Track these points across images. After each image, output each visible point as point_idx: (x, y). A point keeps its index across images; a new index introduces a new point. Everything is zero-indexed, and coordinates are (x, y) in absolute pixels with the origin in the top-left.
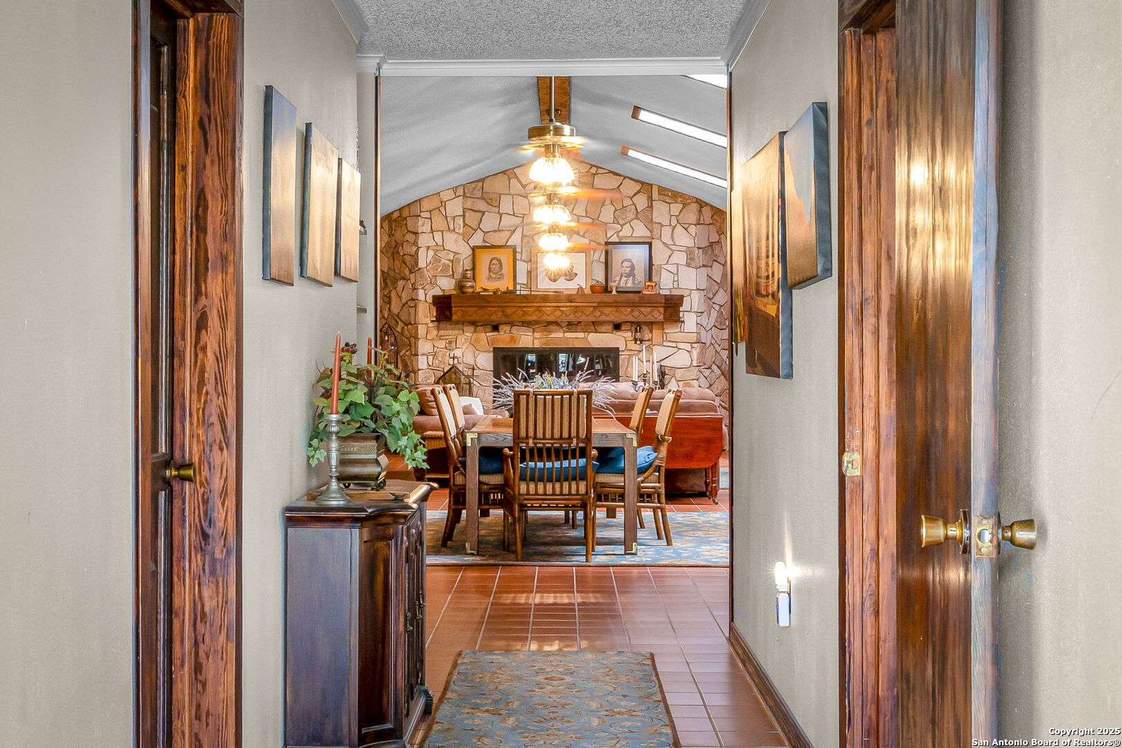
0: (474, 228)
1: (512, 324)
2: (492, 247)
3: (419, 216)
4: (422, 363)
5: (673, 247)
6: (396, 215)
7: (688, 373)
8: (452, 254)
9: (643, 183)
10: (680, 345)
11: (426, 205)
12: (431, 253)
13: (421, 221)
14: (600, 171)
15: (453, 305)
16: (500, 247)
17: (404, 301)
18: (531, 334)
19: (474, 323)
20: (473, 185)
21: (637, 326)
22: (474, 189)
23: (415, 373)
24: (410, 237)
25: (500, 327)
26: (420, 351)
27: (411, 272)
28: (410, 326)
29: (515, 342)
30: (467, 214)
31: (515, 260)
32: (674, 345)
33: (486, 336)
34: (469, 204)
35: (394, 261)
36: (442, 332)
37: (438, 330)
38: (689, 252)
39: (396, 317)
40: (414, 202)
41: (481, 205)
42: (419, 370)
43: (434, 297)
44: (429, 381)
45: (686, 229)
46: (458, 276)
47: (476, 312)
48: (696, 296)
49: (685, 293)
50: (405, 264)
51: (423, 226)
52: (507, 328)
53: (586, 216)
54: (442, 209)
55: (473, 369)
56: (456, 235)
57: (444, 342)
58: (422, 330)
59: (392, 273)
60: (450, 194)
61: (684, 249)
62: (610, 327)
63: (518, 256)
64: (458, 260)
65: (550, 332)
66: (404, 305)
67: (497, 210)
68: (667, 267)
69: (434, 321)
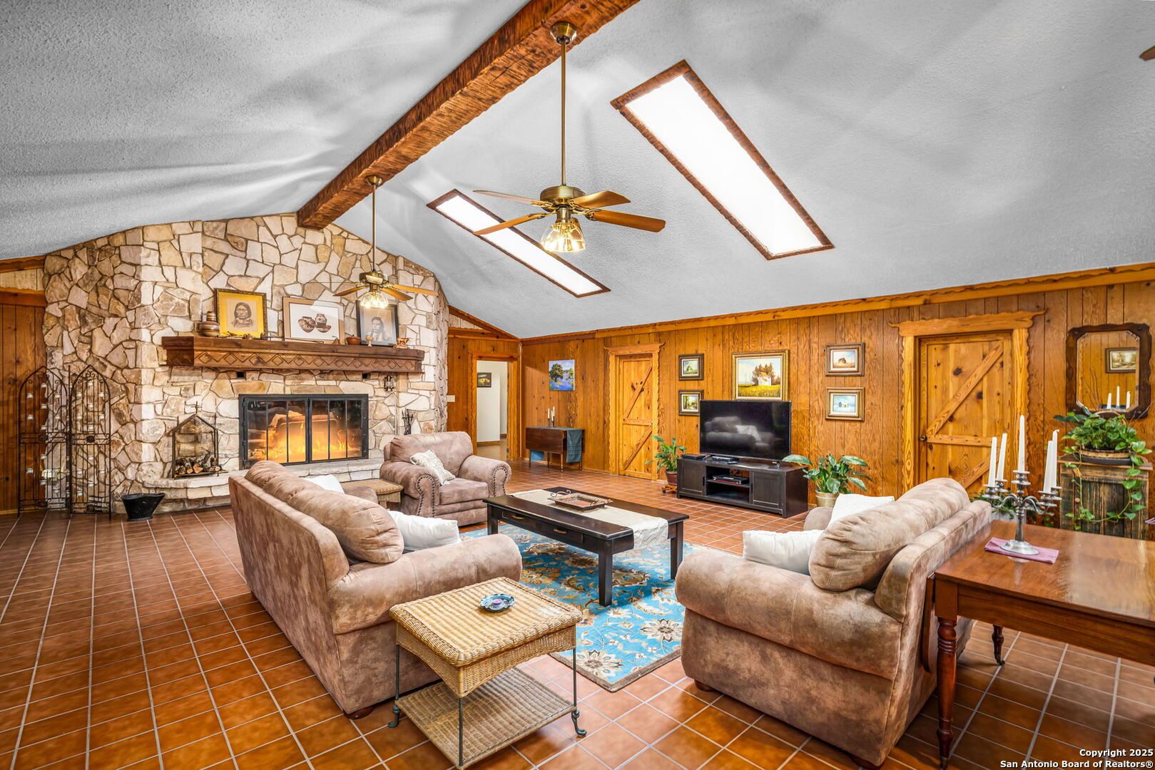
0: (216, 269)
1: (261, 371)
2: (238, 292)
3: (143, 245)
4: (147, 412)
5: (416, 311)
6: (100, 243)
7: (427, 415)
8: (187, 293)
9: (388, 254)
10: (421, 392)
11: (151, 234)
12: (159, 289)
13: (144, 252)
14: (350, 236)
15: (195, 348)
16: (247, 293)
17: (115, 341)
18: (282, 381)
19: (216, 370)
20: (215, 225)
21: (389, 375)
22: (216, 228)
23: (135, 423)
24: (129, 270)
25: (248, 374)
26: (144, 398)
27: (127, 308)
28: (126, 371)
29: (264, 389)
30: (206, 254)
31: (265, 308)
32: (417, 392)
33: (228, 384)
34: (209, 243)
35: (98, 296)
36: (175, 378)
37: (170, 376)
38: (428, 316)
39: (101, 360)
40: (135, 228)
41: (224, 247)
42: (142, 420)
43: (163, 338)
44: (158, 432)
45: (426, 297)
46: (196, 318)
47: (225, 357)
48: (433, 352)
49: (426, 350)
50: (118, 299)
51: (147, 257)
52: (255, 375)
53: (338, 275)
54: (175, 243)
55: (215, 417)
56: (194, 274)
57: (178, 389)
58: (146, 376)
59: (94, 310)
60: (186, 228)
61: (425, 313)
62: (360, 377)
63: (269, 304)
64: (197, 301)
65: (303, 380)
66: (116, 347)
67: (243, 255)
68: (411, 327)
69: (162, 365)
